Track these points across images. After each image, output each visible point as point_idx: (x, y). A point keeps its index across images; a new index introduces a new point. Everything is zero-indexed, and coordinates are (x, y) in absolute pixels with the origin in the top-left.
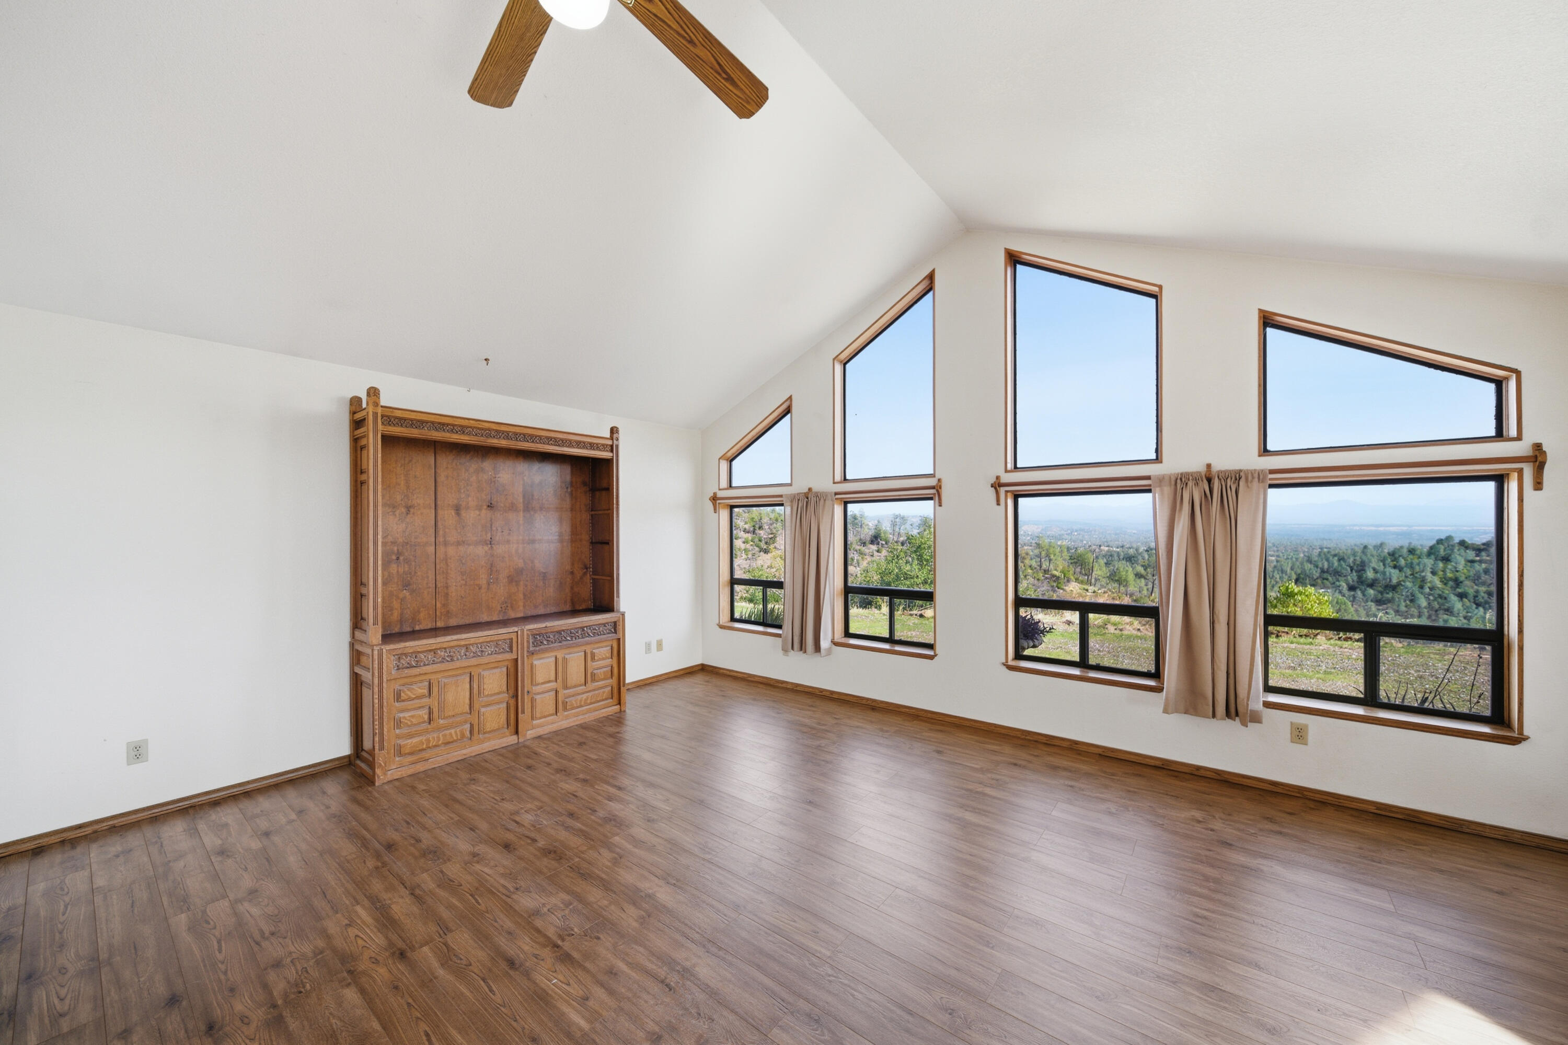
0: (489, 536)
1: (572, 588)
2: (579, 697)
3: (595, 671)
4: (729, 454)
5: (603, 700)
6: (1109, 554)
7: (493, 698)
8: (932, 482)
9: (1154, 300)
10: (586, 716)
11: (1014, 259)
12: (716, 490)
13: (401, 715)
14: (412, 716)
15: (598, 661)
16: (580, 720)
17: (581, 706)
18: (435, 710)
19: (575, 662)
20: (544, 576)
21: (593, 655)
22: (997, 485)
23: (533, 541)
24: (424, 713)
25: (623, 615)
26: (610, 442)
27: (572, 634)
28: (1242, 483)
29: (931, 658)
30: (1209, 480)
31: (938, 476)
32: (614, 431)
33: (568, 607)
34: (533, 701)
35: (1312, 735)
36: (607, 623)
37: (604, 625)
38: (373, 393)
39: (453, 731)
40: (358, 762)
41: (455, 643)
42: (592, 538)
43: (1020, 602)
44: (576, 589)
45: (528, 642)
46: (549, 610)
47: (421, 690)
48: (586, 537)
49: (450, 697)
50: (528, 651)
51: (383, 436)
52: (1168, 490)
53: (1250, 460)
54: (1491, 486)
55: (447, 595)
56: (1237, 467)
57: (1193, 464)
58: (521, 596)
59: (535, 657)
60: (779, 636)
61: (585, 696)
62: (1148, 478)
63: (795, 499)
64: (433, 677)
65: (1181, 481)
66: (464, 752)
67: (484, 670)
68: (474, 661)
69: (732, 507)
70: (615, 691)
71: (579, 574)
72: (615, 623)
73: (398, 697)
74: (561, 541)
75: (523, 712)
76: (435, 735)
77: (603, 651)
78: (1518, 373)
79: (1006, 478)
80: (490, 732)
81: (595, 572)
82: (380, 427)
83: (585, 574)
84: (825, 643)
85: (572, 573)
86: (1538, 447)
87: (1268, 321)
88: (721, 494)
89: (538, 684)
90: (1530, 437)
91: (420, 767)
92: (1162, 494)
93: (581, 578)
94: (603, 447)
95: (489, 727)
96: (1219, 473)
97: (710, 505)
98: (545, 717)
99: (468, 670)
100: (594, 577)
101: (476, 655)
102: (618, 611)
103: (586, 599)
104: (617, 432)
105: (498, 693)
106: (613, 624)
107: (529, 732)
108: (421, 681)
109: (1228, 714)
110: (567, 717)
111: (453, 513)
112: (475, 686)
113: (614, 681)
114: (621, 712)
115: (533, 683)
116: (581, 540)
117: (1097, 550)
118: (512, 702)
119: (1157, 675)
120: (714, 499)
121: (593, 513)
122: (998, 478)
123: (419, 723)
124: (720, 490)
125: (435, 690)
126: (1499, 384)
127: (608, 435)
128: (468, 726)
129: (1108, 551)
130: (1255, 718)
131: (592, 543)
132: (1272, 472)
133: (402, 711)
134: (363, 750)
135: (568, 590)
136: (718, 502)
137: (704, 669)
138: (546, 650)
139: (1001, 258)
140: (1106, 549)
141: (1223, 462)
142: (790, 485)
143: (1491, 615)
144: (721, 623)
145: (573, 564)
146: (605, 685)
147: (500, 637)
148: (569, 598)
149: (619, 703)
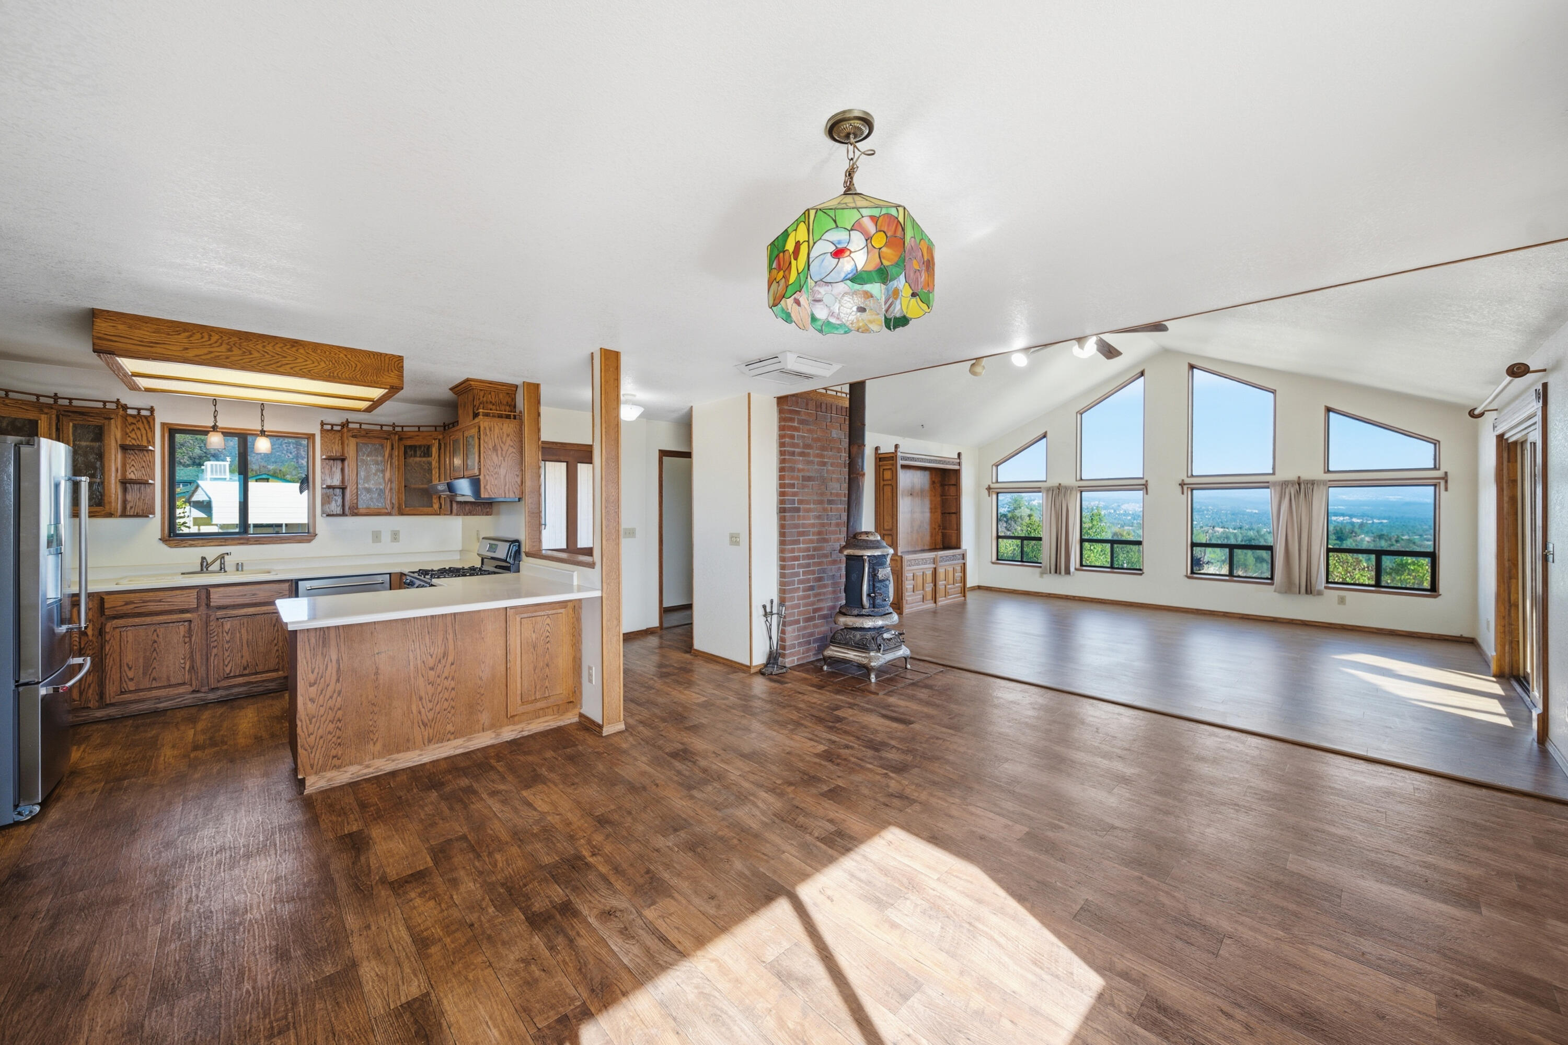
0: (911, 509)
2: (952, 590)
3: (957, 579)
4: (997, 463)
5: (961, 594)
6: (1224, 536)
8: (1143, 482)
9: (1272, 395)
10: (954, 600)
11: (1192, 367)
12: (990, 482)
13: (908, 586)
15: (958, 573)
16: (952, 601)
17: (952, 595)
18: (915, 587)
19: (950, 572)
20: (926, 530)
21: (955, 571)
22: (1182, 484)
23: (923, 512)
25: (965, 551)
26: (958, 461)
27: (951, 558)
28: (1315, 485)
29: (1141, 574)
30: (1299, 484)
31: (1145, 479)
32: (959, 454)
33: (933, 547)
34: (939, 589)
35: (1348, 600)
36: (960, 555)
39: (919, 597)
41: (918, 558)
42: (942, 510)
43: (1193, 545)
44: (935, 539)
45: (935, 560)
46: (927, 548)
48: (939, 511)
49: (918, 581)
50: (937, 565)
51: (900, 465)
52: (1278, 489)
53: (1319, 475)
54: (1432, 488)
56: (1313, 478)
57: (1291, 475)
58: (920, 539)
59: (938, 568)
60: (1040, 567)
61: (954, 590)
62: (1268, 482)
63: (1048, 490)
64: (915, 572)
65: (1285, 484)
66: (923, 607)
67: (926, 572)
68: (923, 567)
69: (998, 493)
70: (964, 590)
71: (936, 530)
72: (963, 555)
73: (907, 578)
74: (930, 512)
75: (938, 594)
76: (915, 597)
77: (960, 568)
78: (1439, 442)
79: (1187, 480)
80: (929, 601)
81: (945, 527)
82: (900, 461)
83: (938, 528)
84: (1072, 569)
85: (934, 529)
86: (1446, 473)
87: (1329, 410)
88: (992, 486)
89: (941, 582)
90: (1443, 469)
92: (1275, 490)
93: (938, 532)
94: (953, 464)
95: (929, 598)
96: (1304, 481)
97: (988, 492)
98: (943, 598)
99: (922, 571)
100: (944, 530)
101: (923, 564)
102: (963, 549)
103: (939, 543)
104: (961, 455)
105: (929, 584)
107: (939, 604)
108: (912, 573)
109: (1307, 592)
110: (949, 599)
112: (924, 579)
113: (964, 584)
114: (965, 600)
115: (939, 580)
116: (936, 511)
117: (1210, 531)
118: (934, 588)
119: (1272, 578)
120: (989, 489)
121: (944, 497)
122: (1183, 480)
123: (911, 592)
124: (992, 483)
125: (915, 576)
126: (1435, 444)
127: (956, 457)
128: (923, 596)
129: (1223, 533)
130: (1320, 593)
132: (1330, 481)
135: (933, 537)
136: (991, 490)
137: (980, 588)
138: (941, 566)
139: (1186, 367)
140: (1221, 530)
141: (1306, 475)
142: (1046, 481)
143: (1431, 543)
144: (993, 561)
145: (935, 524)
146: (962, 586)
147: (928, 557)
148: (934, 542)
149: (964, 596)
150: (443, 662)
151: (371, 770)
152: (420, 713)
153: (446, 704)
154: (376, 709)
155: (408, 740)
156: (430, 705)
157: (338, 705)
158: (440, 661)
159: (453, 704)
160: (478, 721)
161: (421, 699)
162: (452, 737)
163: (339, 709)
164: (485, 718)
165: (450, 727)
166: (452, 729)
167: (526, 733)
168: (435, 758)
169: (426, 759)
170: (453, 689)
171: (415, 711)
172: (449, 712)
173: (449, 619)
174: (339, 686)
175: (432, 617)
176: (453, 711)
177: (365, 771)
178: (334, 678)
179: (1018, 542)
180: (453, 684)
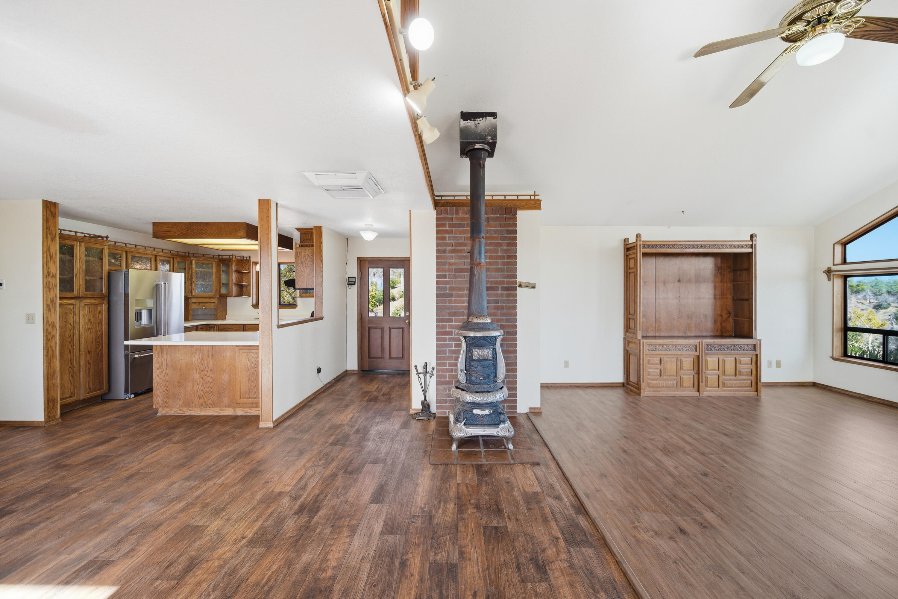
0: (678, 295)
1: (721, 324)
2: (732, 382)
3: (741, 370)
4: (844, 240)
5: (746, 387)
7: (687, 372)
10: (736, 393)
12: (830, 265)
13: (650, 370)
14: (654, 372)
15: (743, 364)
16: (731, 394)
17: (732, 387)
18: (663, 371)
19: (729, 362)
20: (706, 316)
21: (740, 362)
23: (699, 298)
24: (658, 371)
25: (760, 341)
26: (751, 243)
27: (728, 347)
32: (753, 236)
33: (718, 334)
34: (707, 378)
36: (750, 345)
37: (748, 345)
38: (638, 236)
39: (669, 382)
40: (628, 386)
41: (671, 343)
42: (734, 297)
44: (724, 325)
45: (705, 348)
46: (708, 334)
47: (657, 360)
48: (729, 297)
49: (669, 366)
50: (704, 353)
51: (643, 253)
55: (660, 322)
58: (694, 325)
59: (708, 356)
61: (735, 382)
64: (662, 357)
66: (675, 393)
67: (683, 358)
68: (679, 353)
69: (845, 278)
70: (754, 384)
71: (725, 316)
72: (755, 345)
73: (648, 362)
74: (715, 298)
75: (702, 382)
76: (663, 382)
77: (746, 359)
80: (685, 387)
81: (736, 315)
82: (641, 249)
83: (729, 317)
85: (721, 316)
88: (835, 268)
89: (709, 370)
91: (657, 394)
93: (726, 319)
94: (747, 246)
95: (685, 385)
97: (825, 276)
98: (712, 387)
99: (677, 356)
100: (735, 318)
101: (679, 350)
102: (756, 339)
103: (730, 330)
104: (756, 236)
105: (688, 370)
106: (753, 346)
107: (704, 393)
108: (657, 358)
110: (725, 391)
111: (662, 284)
112: (679, 364)
113: (753, 378)
114: (758, 396)
115: (707, 369)
116: (727, 298)
118: (696, 376)
120: (828, 272)
121: (735, 283)
123: (656, 375)
124: (834, 265)
125: (662, 362)
128: (676, 382)
131: (734, 300)
133: (650, 368)
134: (630, 381)
135: (718, 324)
136: (832, 273)
137: (814, 385)
138: (712, 354)
144: (834, 356)
145: (722, 311)
146: (748, 380)
147: (691, 343)
148: (719, 329)
149: (757, 391)
150: (207, 368)
151: (181, 412)
152: (197, 391)
153: (208, 390)
154: (180, 385)
155: (193, 403)
156: (201, 388)
157: (167, 380)
158: (206, 368)
159: (211, 390)
160: (223, 402)
161: (198, 384)
162: (211, 406)
163: (167, 382)
164: (226, 400)
165: (210, 401)
166: (211, 402)
167: (248, 414)
168: (206, 414)
169: (202, 414)
170: (211, 383)
171: (195, 390)
172: (210, 394)
173: (210, 348)
174: (167, 371)
175: (203, 346)
176: (211, 393)
177: (179, 412)
178: (165, 367)
179: (880, 337)
180: (211, 380)
